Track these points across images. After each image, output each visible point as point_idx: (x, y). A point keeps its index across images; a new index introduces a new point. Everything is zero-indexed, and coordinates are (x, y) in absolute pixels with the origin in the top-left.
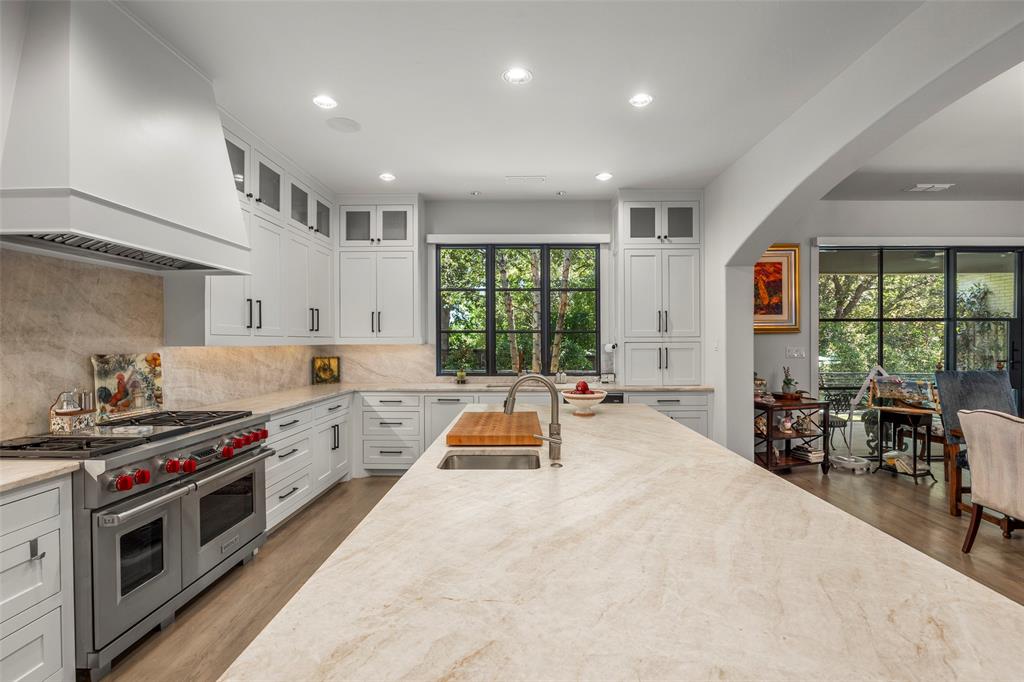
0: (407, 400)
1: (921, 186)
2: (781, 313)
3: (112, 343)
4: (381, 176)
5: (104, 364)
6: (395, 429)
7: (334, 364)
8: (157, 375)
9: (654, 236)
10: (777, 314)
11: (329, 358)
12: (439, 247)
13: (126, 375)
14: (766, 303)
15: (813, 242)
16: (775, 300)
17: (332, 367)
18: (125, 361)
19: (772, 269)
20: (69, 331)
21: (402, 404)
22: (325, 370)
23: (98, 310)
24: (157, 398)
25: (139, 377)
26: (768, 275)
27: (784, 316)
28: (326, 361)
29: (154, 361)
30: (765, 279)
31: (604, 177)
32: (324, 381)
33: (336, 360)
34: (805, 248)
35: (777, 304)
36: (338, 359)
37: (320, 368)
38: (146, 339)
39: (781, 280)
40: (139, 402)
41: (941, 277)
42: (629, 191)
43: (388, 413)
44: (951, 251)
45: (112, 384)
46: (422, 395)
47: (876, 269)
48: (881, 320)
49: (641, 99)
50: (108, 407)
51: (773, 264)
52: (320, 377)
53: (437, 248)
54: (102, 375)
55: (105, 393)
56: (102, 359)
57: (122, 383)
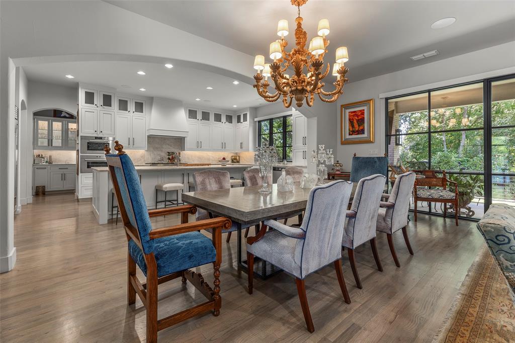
2: (363, 133)
3: (172, 150)
7: (238, 158)
8: (180, 156)
10: (361, 134)
13: (174, 156)
14: (357, 129)
16: (361, 128)
18: (173, 153)
19: (360, 113)
20: (163, 148)
23: (168, 145)
24: (179, 160)
25: (176, 156)
26: (358, 116)
27: (365, 135)
28: (235, 157)
29: (179, 153)
30: (356, 118)
34: (376, 101)
35: (362, 129)
36: (239, 156)
37: (234, 159)
38: (178, 150)
39: (364, 118)
40: (176, 161)
45: (170, 157)
50: (170, 161)
51: (360, 111)
52: (234, 161)
53: (259, 122)
54: (168, 155)
55: (169, 159)
56: (169, 153)
57: (172, 157)
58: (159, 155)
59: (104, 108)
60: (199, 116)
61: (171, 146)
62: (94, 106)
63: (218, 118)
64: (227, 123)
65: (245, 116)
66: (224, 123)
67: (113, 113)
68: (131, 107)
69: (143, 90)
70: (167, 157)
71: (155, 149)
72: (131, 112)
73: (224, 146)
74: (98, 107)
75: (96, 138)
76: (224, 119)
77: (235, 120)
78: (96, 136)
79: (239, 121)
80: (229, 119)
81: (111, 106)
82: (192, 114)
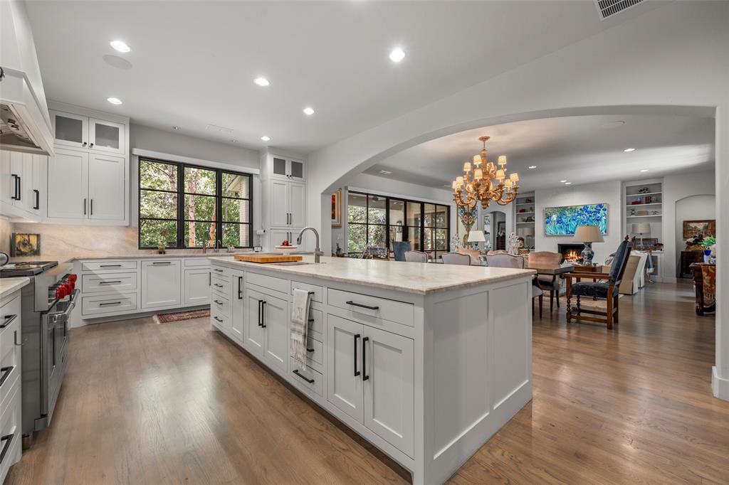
0: (125, 264)
1: (383, 171)
4: (109, 100)
6: (114, 286)
7: (33, 240)
9: (284, 174)
10: (333, 219)
11: (29, 235)
12: (141, 158)
15: (346, 188)
17: (32, 243)
21: (121, 267)
22: (24, 245)
27: (336, 220)
28: (26, 238)
31: (265, 139)
32: (24, 254)
33: (36, 237)
34: (343, 191)
35: (333, 214)
36: (38, 236)
37: (19, 242)
39: (335, 204)
41: (385, 210)
42: (273, 149)
43: (106, 275)
44: (388, 199)
46: (139, 261)
47: (366, 205)
48: (367, 224)
49: (309, 111)
52: (20, 251)
53: (140, 160)
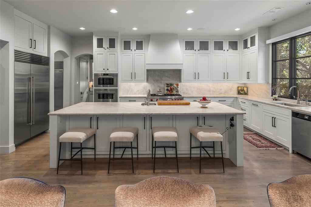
3: (170, 81)
5: (168, 85)
7: (245, 89)
8: (178, 87)
11: (243, 87)
13: (172, 87)
17: (244, 90)
18: (171, 85)
20: (163, 80)
22: (242, 91)
23: (167, 77)
24: (177, 91)
25: (174, 88)
29: (177, 85)
32: (242, 94)
36: (247, 87)
37: (240, 90)
38: (176, 81)
40: (174, 92)
43: (242, 106)
45: (169, 88)
50: (168, 92)
52: (240, 93)
54: (167, 87)
55: (167, 90)
56: (167, 84)
57: (171, 88)
58: (158, 86)
59: (110, 50)
60: (197, 46)
61: (170, 78)
62: (103, 49)
63: (219, 46)
64: (231, 51)
65: (253, 39)
66: (226, 50)
67: (116, 53)
68: (133, 46)
69: (135, 29)
70: (166, 88)
71: (156, 81)
72: (133, 50)
73: (226, 76)
74: (105, 49)
75: (104, 74)
76: (226, 46)
77: (240, 46)
78: (104, 73)
79: (246, 47)
80: (234, 45)
81: (115, 48)
82: (189, 45)
